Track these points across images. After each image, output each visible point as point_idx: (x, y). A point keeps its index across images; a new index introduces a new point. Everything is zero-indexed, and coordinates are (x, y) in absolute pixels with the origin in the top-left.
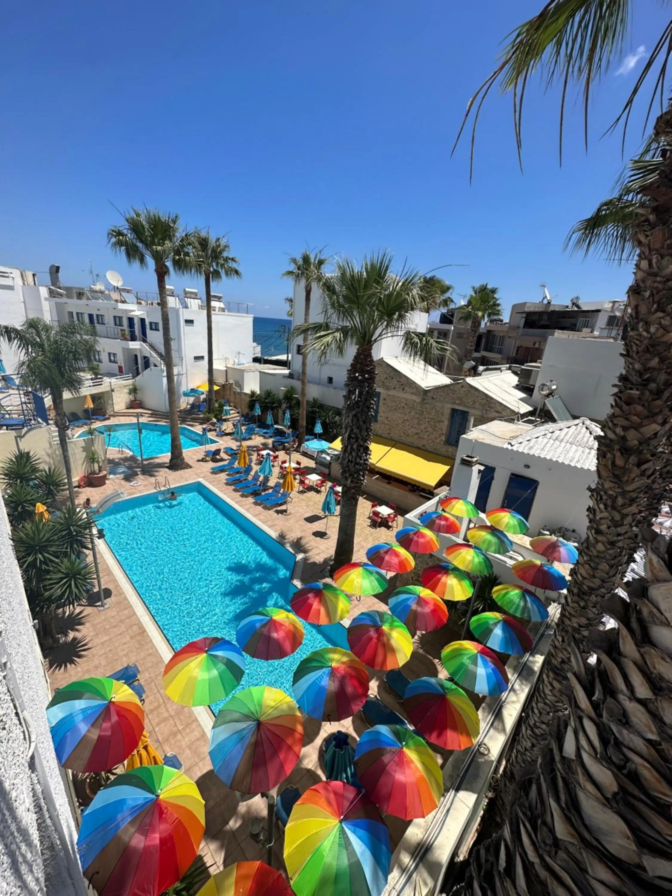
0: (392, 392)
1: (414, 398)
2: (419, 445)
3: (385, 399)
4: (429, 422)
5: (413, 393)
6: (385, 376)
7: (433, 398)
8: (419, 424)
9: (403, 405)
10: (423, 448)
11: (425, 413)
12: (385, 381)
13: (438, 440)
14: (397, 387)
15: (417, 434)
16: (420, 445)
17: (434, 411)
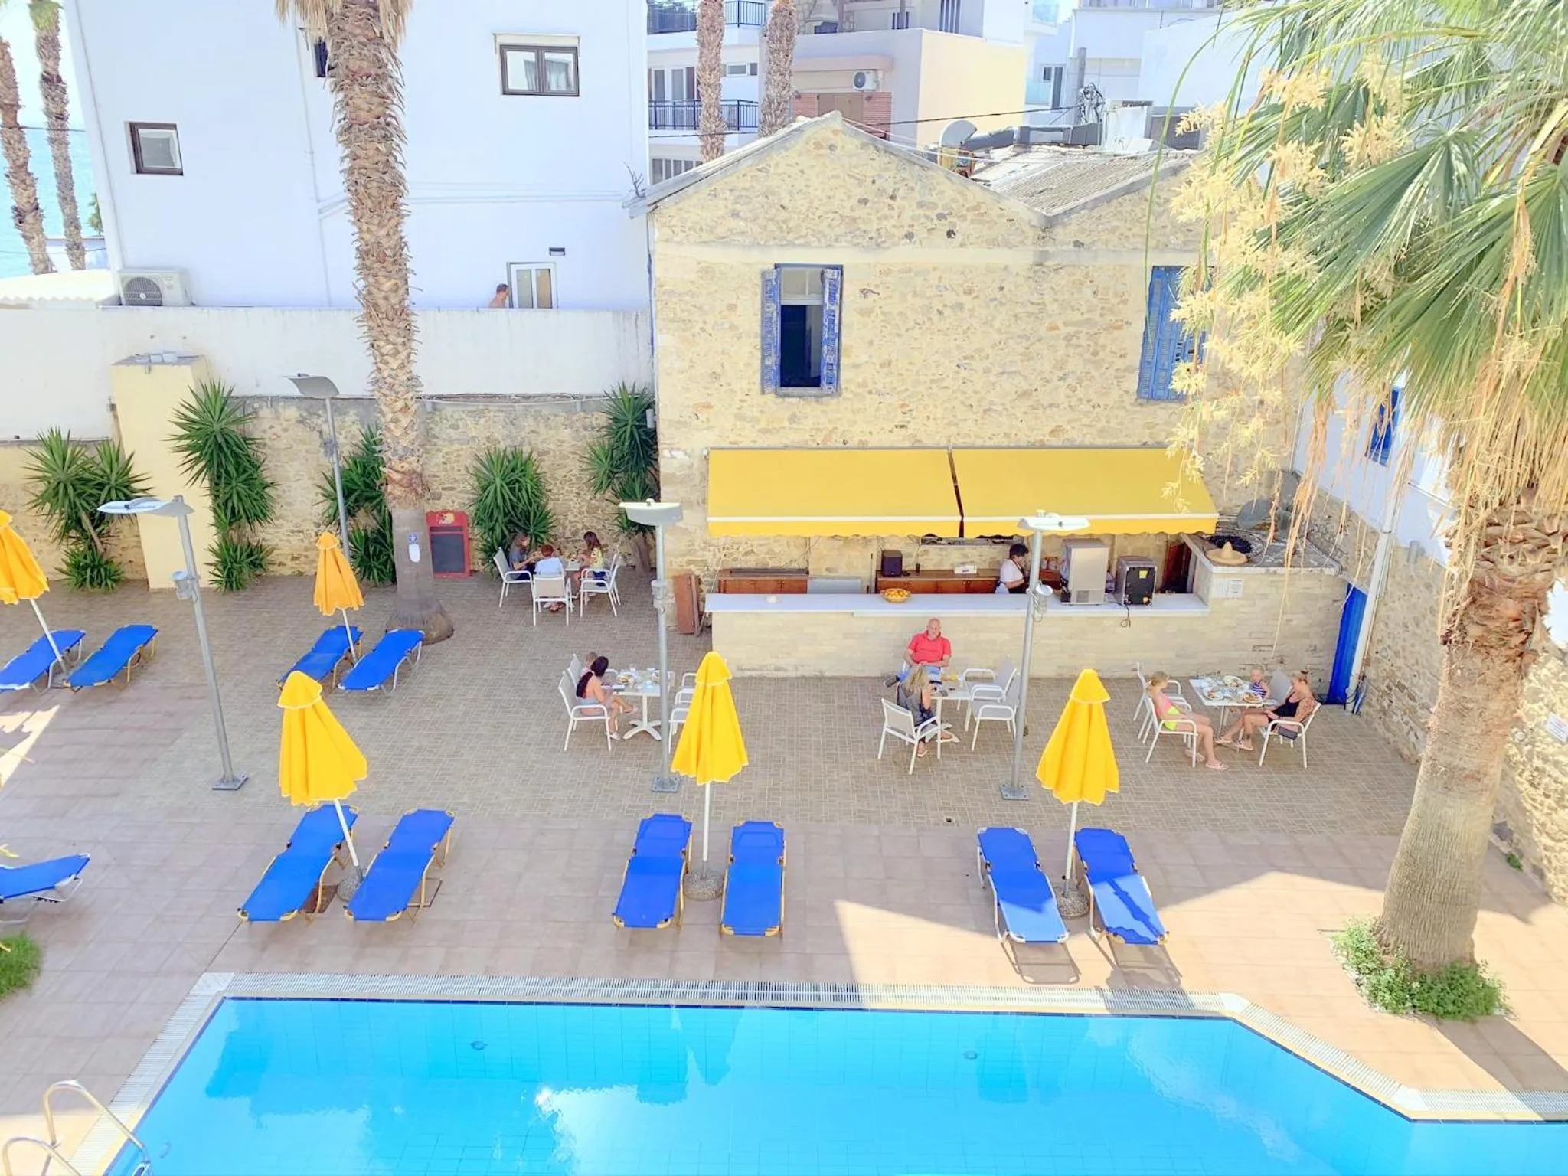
0: (903, 254)
1: (1000, 257)
2: (1035, 437)
3: (865, 292)
4: (1068, 338)
5: (993, 243)
6: (859, 193)
7: (1078, 244)
8: (1027, 357)
9: (951, 298)
10: (1054, 441)
11: (1053, 308)
12: (861, 212)
13: (1115, 393)
14: (920, 232)
15: (1025, 394)
16: (1042, 434)
17: (1088, 292)
